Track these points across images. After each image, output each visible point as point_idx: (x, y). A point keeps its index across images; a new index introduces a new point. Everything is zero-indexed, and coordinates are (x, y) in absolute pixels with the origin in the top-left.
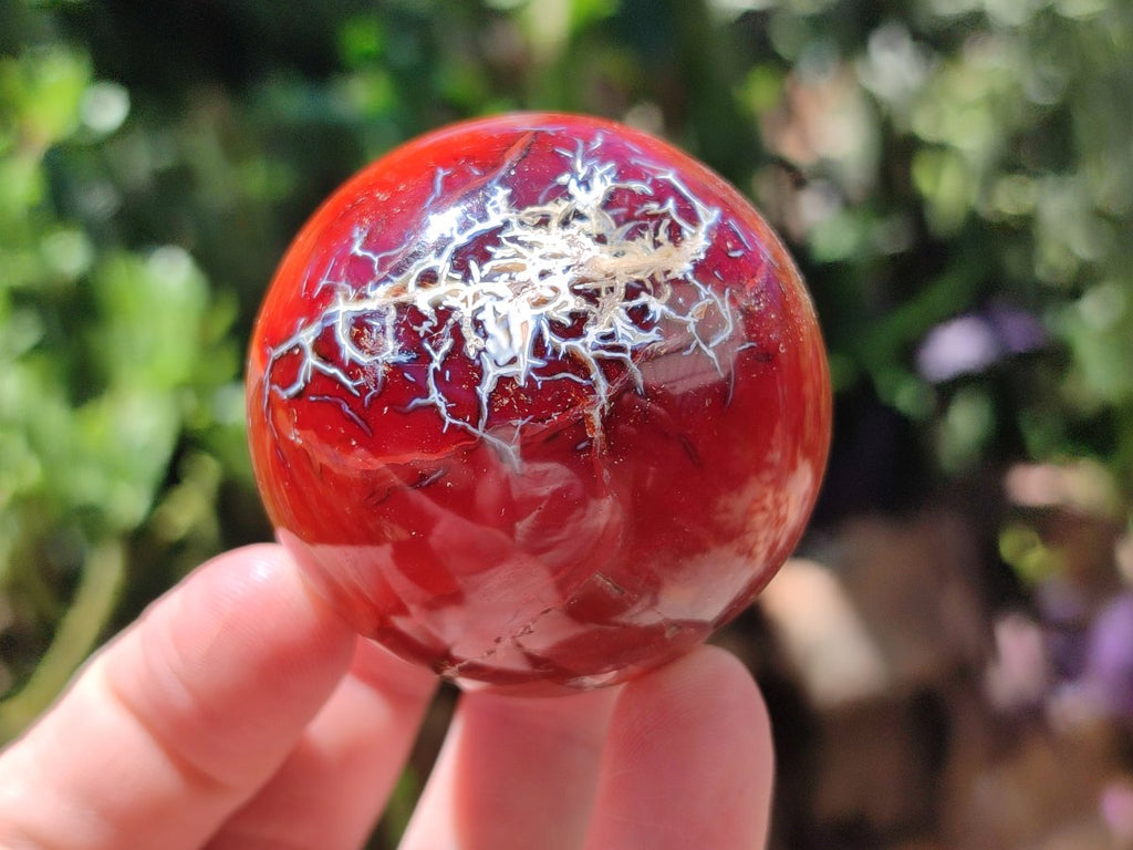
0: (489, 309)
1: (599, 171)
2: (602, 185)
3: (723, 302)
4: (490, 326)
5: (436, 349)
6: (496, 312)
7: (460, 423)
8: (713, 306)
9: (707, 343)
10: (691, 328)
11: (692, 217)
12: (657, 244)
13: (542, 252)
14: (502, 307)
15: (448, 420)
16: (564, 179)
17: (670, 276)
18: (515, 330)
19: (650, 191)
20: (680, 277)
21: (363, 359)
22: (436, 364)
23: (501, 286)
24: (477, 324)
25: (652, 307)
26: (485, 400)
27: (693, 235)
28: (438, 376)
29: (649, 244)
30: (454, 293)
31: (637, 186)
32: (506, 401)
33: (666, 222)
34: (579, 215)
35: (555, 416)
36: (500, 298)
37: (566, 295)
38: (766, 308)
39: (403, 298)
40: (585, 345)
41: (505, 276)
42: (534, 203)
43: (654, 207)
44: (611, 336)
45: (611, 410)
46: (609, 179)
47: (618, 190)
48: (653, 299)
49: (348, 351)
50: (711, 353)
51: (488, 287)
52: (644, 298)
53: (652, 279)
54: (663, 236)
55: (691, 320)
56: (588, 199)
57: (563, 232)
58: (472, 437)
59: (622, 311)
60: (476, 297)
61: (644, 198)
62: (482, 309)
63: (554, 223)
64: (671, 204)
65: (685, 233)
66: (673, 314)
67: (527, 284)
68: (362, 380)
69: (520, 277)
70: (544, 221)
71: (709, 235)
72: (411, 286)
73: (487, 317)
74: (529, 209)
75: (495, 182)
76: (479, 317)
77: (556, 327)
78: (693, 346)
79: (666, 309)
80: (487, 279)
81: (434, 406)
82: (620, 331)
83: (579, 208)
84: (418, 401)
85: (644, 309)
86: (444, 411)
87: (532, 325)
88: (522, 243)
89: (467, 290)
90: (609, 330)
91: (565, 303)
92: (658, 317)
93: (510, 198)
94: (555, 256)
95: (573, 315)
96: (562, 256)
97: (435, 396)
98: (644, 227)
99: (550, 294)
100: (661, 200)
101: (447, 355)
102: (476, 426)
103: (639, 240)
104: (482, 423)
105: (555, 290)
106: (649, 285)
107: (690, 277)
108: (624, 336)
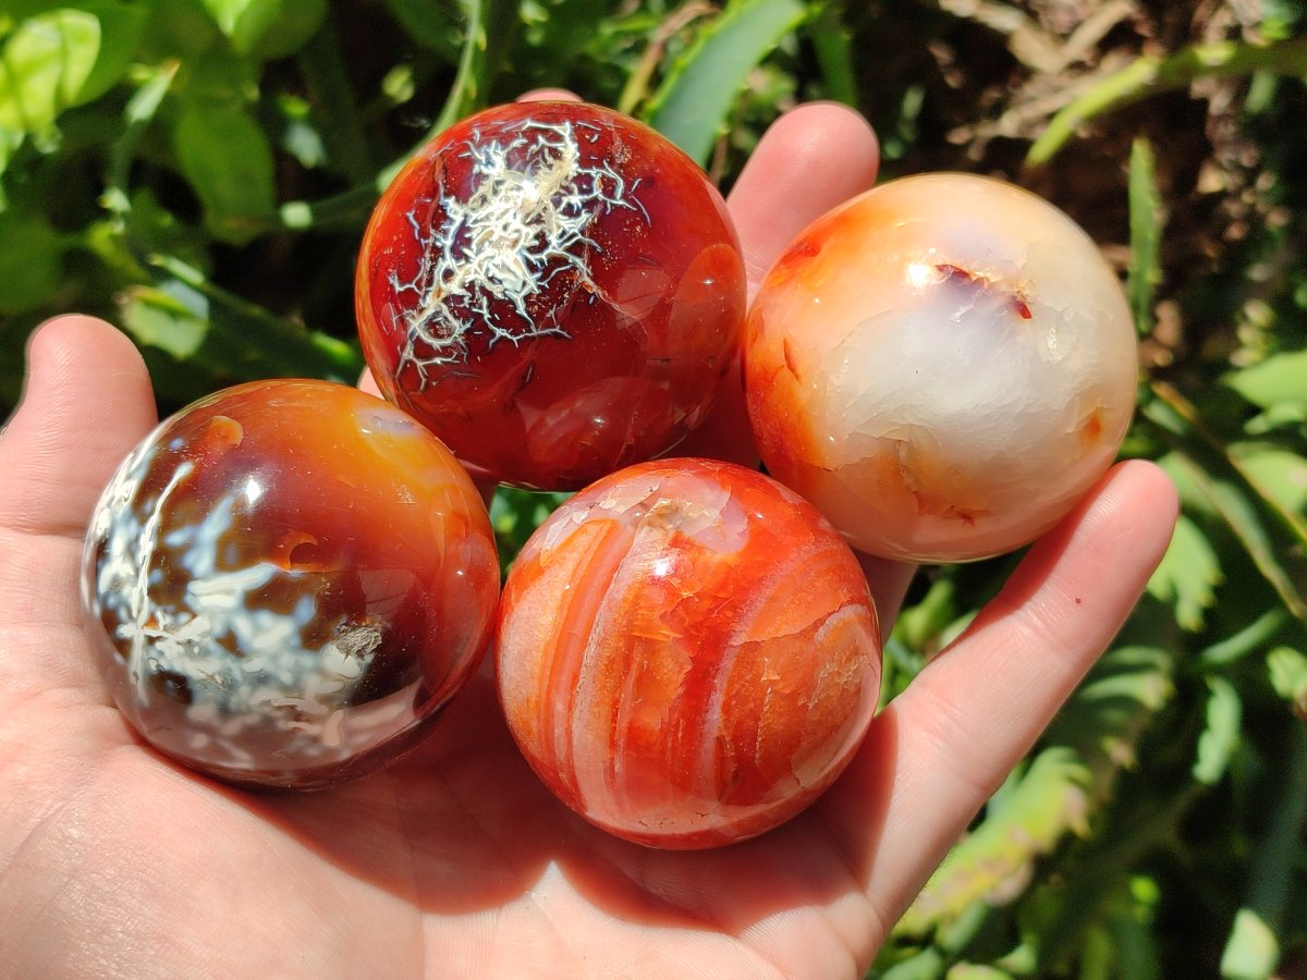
0: (491, 267)
1: (491, 151)
2: (499, 157)
3: (607, 170)
4: (499, 276)
5: (481, 308)
6: (496, 266)
7: (522, 336)
8: (604, 176)
9: (614, 198)
10: (601, 197)
11: (558, 138)
12: (550, 167)
13: (495, 217)
14: (497, 261)
15: (515, 339)
16: (476, 169)
17: (570, 178)
18: (513, 267)
19: (525, 141)
20: (575, 174)
21: (448, 342)
22: (487, 316)
23: (488, 251)
24: (491, 279)
25: (573, 202)
26: (526, 315)
27: (565, 147)
28: (492, 320)
29: (547, 170)
30: (468, 273)
31: (517, 143)
32: (536, 307)
33: (546, 151)
34: (499, 183)
35: (566, 295)
36: (492, 257)
37: (525, 230)
38: (632, 156)
39: (443, 295)
40: (554, 248)
41: (487, 244)
42: (471, 194)
43: (534, 148)
44: (564, 233)
45: (593, 271)
46: (499, 151)
47: (508, 154)
48: (570, 197)
49: (436, 344)
50: (621, 202)
51: (482, 256)
52: (565, 200)
53: (562, 187)
54: (550, 160)
55: (597, 192)
56: (498, 169)
57: (497, 199)
58: (533, 338)
59: (560, 216)
60: (480, 266)
61: (525, 148)
62: (488, 270)
63: (489, 197)
64: (541, 140)
65: (560, 149)
66: (586, 197)
67: (501, 238)
68: (455, 353)
69: (494, 238)
70: (484, 200)
71: (573, 140)
72: (443, 286)
73: (494, 272)
74: (471, 200)
75: (442, 198)
76: (490, 275)
77: (532, 250)
78: (609, 206)
79: (581, 197)
80: (479, 252)
81: (502, 337)
82: (566, 227)
83: (496, 179)
84: (492, 342)
85: (570, 206)
86: (509, 336)
87: (520, 258)
88: (481, 220)
89: (473, 266)
90: (560, 231)
91: (528, 234)
92: (580, 205)
93: (457, 201)
94: (503, 214)
95: (537, 237)
96: (507, 211)
97: (500, 332)
98: (537, 162)
99: (515, 235)
100: (534, 141)
101: (489, 307)
102: (530, 331)
103: (540, 172)
104: (533, 328)
105: (517, 231)
106: (562, 191)
107: (580, 170)
108: (570, 228)
